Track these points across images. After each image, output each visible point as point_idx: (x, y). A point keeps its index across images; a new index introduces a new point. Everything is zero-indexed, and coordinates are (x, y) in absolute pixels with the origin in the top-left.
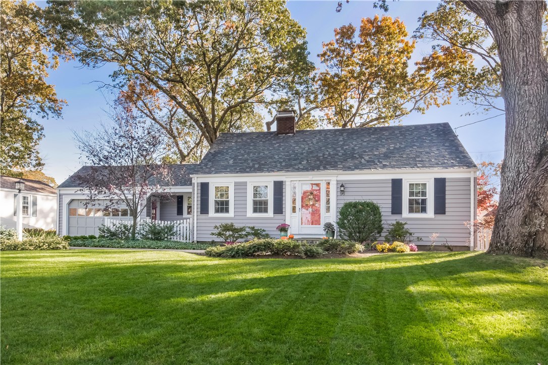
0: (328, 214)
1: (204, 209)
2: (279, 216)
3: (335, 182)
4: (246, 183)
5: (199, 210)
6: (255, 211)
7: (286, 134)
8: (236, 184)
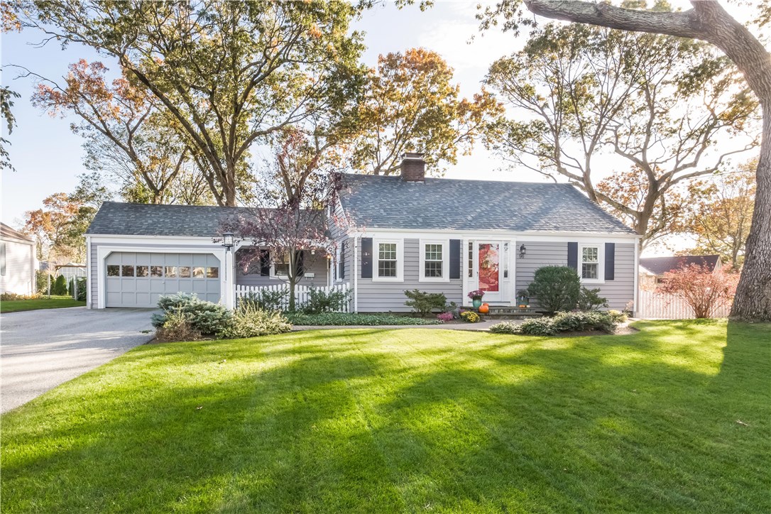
0: (506, 279)
1: (366, 272)
2: (455, 281)
3: (515, 244)
4: (418, 240)
5: (360, 273)
6: (427, 274)
7: (416, 181)
8: (407, 242)
